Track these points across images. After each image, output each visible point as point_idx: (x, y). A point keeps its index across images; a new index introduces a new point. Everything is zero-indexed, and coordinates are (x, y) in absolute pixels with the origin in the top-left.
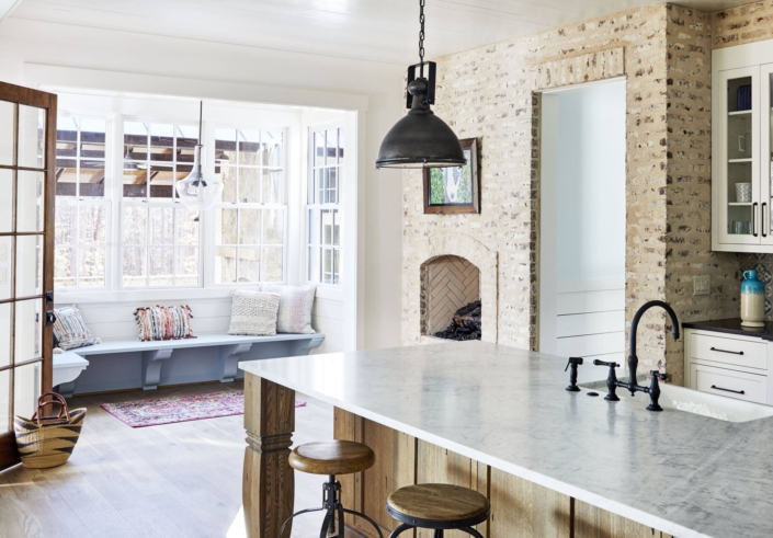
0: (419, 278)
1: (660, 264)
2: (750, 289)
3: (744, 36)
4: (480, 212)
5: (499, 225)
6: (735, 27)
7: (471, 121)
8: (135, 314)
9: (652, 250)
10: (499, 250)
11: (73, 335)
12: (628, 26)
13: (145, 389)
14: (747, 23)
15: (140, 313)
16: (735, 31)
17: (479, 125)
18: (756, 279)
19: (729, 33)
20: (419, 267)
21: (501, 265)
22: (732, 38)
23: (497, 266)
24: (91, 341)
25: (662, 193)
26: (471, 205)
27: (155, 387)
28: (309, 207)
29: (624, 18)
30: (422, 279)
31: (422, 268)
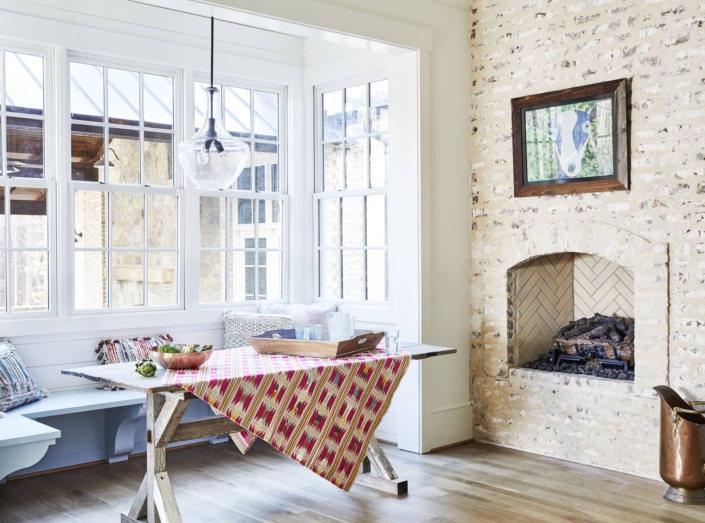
0: (505, 288)
4: (629, 188)
5: (669, 203)
7: (607, 56)
8: (97, 351)
10: (670, 240)
11: (14, 386)
13: (111, 461)
15: (105, 348)
17: (626, 61)
20: (505, 272)
21: (675, 264)
23: (668, 264)
24: (38, 395)
26: (613, 178)
27: (126, 458)
28: (317, 196)
30: (509, 290)
31: (509, 274)
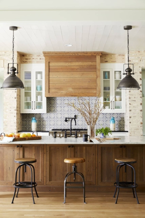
1: (15, 116)
2: (34, 122)
3: (29, 62)
6: (27, 59)
9: (12, 113)
12: (5, 55)
14: (30, 59)
16: (27, 60)
18: (35, 119)
19: (25, 60)
22: (26, 62)
25: (15, 98)
29: (4, 53)
